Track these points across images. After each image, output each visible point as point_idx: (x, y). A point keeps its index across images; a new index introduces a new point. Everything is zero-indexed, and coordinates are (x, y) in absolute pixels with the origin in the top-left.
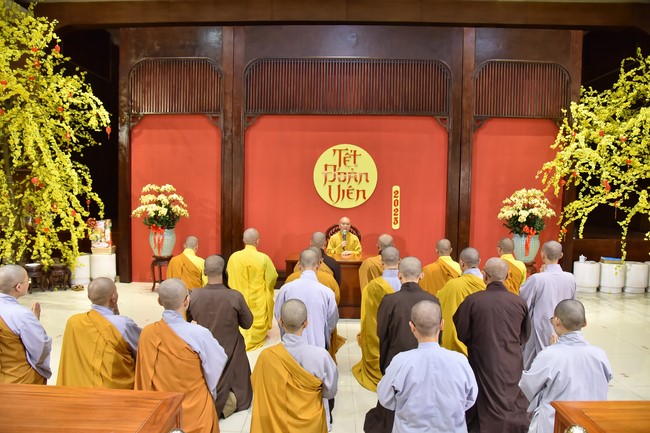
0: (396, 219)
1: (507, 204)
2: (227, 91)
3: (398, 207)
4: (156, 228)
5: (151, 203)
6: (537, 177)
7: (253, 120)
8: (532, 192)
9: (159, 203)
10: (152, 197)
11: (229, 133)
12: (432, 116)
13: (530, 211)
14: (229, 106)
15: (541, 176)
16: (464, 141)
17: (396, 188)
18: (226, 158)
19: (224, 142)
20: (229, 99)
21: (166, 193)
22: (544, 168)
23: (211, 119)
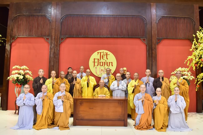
1: (173, 75)
2: (53, 28)
4: (18, 85)
5: (16, 73)
6: (185, 63)
7: (64, 39)
8: (183, 69)
9: (19, 74)
10: (17, 71)
11: (53, 45)
12: (139, 38)
13: (183, 77)
14: (53, 34)
15: (187, 62)
16: (153, 48)
18: (51, 55)
20: (53, 31)
21: (23, 70)
22: (188, 59)
23: (46, 39)
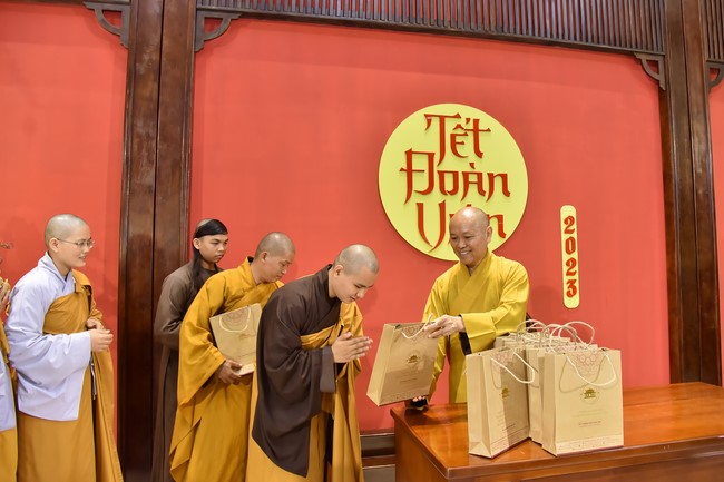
0: (571, 283)
3: (575, 255)
7: (224, 26)
12: (632, 53)
17: (568, 211)
19: (133, 79)
23: (100, 16)
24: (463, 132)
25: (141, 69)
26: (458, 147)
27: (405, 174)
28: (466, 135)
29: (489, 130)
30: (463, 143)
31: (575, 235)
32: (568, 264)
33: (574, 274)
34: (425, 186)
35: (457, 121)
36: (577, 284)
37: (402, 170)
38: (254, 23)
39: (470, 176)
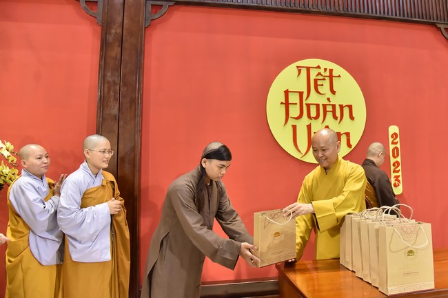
0: (397, 177)
3: (399, 159)
7: (164, 10)
12: (434, 24)
17: (393, 129)
19: (105, 45)
23: (84, 5)
24: (322, 78)
25: (110, 38)
26: (319, 87)
27: (284, 106)
28: (324, 79)
29: (339, 76)
30: (322, 85)
31: (398, 145)
32: (394, 165)
33: (398, 171)
34: (297, 114)
35: (317, 71)
36: (400, 179)
37: (282, 103)
38: (183, 8)
39: (327, 106)
